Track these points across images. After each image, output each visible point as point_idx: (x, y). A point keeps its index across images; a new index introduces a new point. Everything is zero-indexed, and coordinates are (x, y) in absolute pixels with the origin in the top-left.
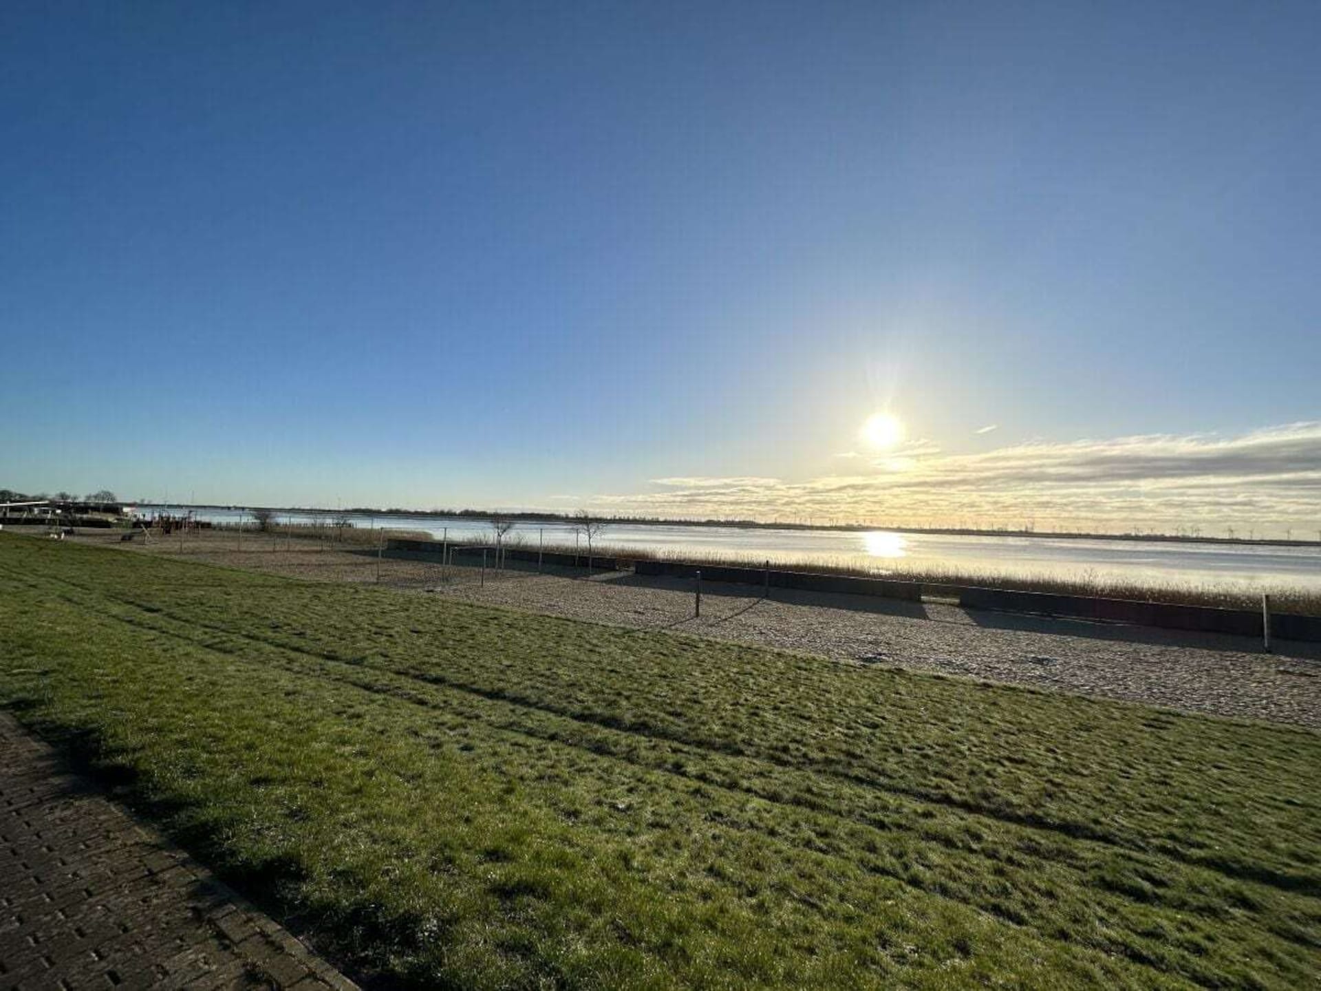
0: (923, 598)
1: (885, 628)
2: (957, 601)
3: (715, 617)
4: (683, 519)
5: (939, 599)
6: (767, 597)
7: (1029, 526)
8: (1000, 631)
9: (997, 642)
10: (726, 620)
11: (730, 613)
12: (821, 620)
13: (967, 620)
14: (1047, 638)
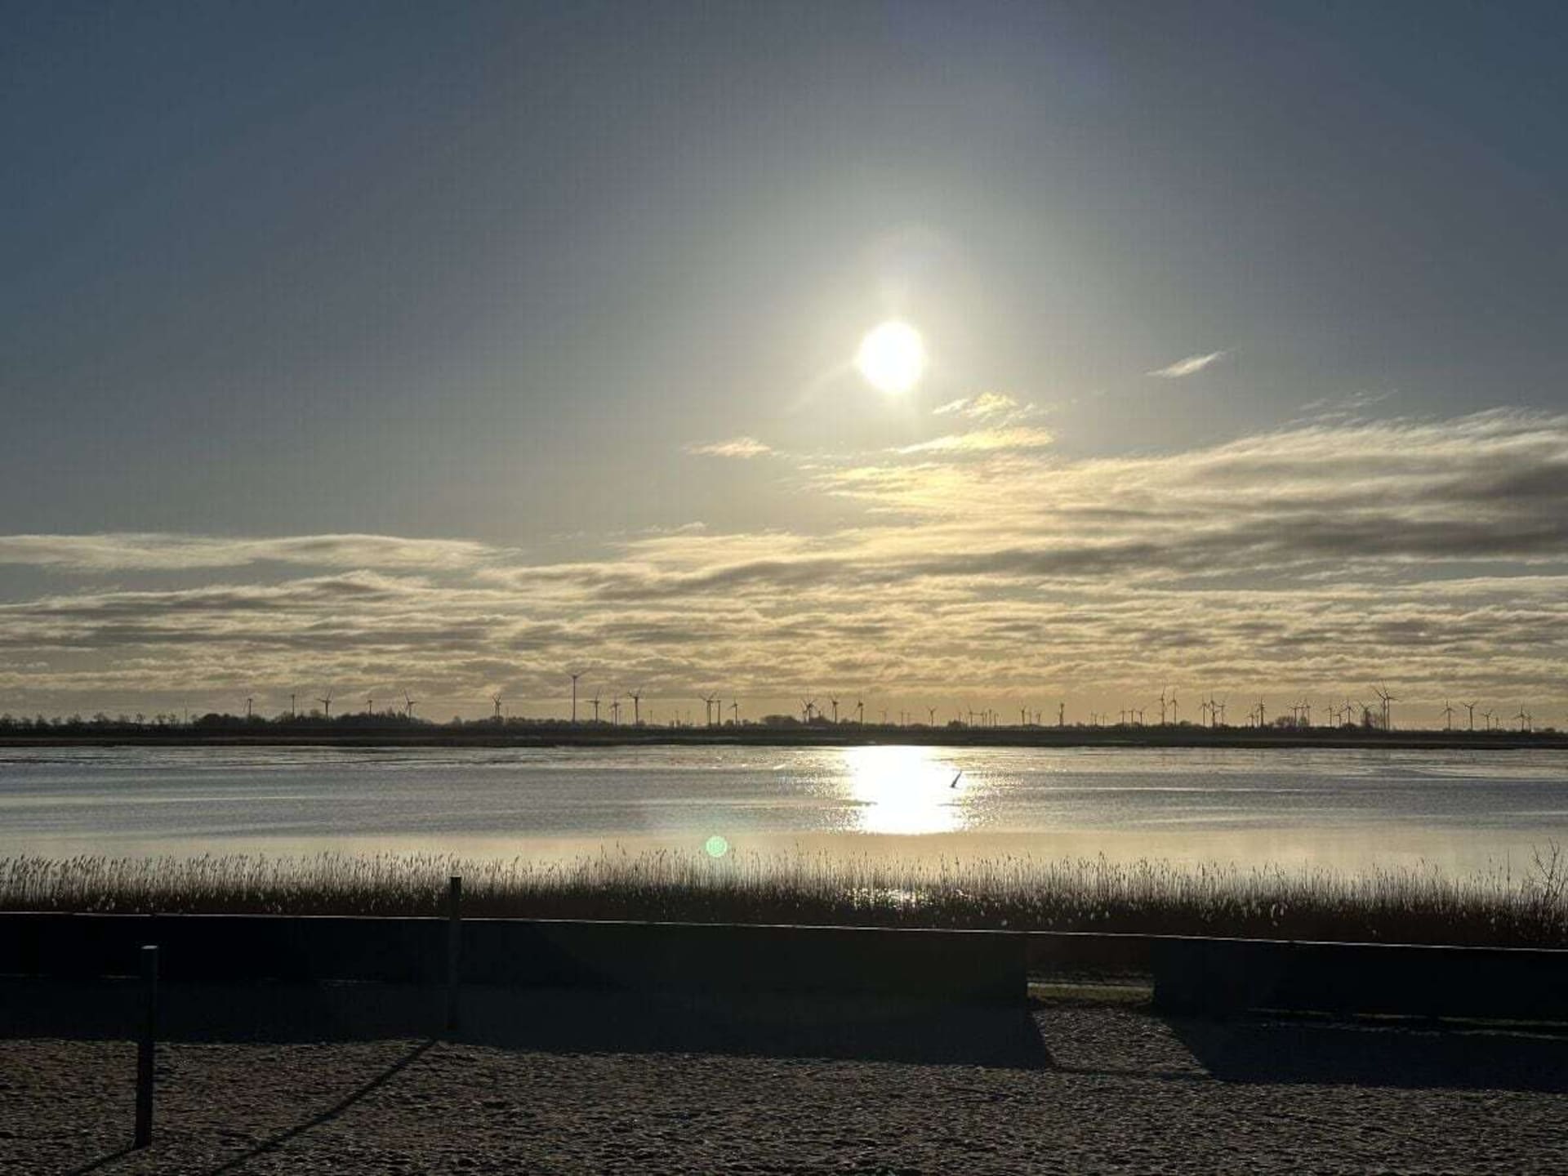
0: (1036, 987)
1: (898, 1114)
2: (1144, 990)
3: (227, 1137)
4: (88, 717)
5: (1091, 989)
6: (455, 1031)
7: (1375, 708)
8: (1281, 1091)
9: (1273, 1130)
10: (271, 1146)
11: (287, 1115)
12: (665, 1104)
13: (1179, 1059)
14: (1427, 1101)
